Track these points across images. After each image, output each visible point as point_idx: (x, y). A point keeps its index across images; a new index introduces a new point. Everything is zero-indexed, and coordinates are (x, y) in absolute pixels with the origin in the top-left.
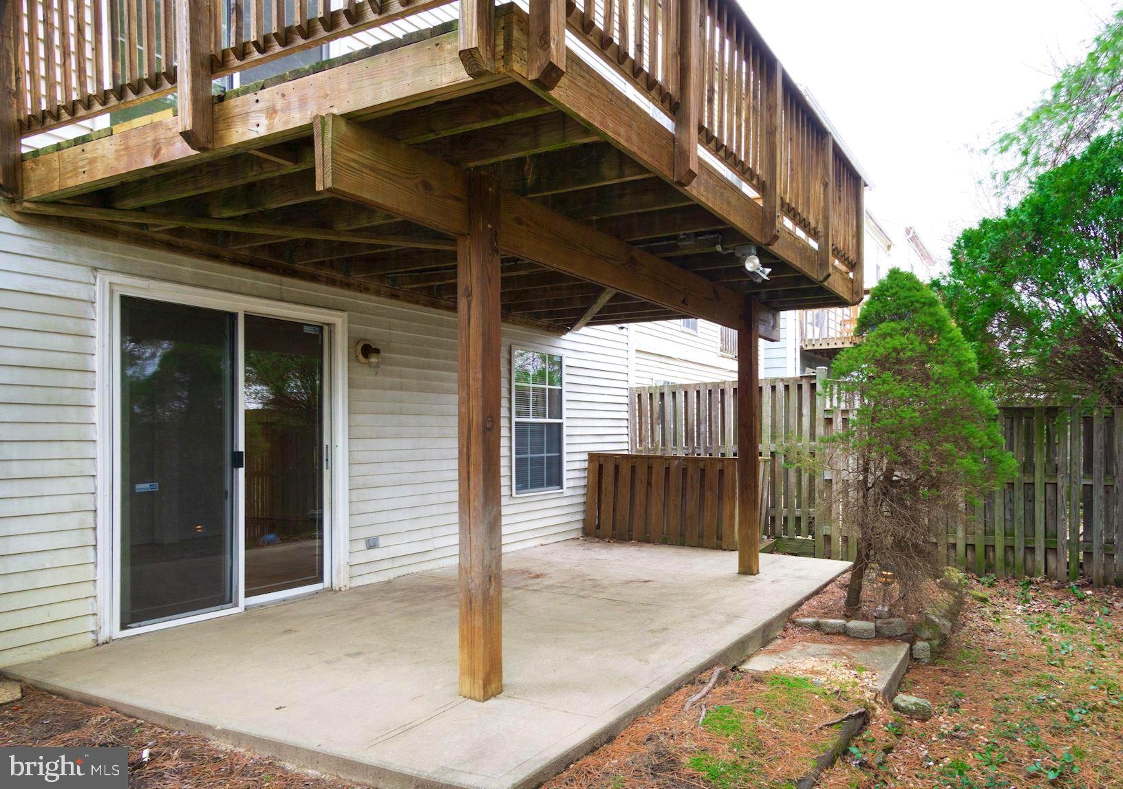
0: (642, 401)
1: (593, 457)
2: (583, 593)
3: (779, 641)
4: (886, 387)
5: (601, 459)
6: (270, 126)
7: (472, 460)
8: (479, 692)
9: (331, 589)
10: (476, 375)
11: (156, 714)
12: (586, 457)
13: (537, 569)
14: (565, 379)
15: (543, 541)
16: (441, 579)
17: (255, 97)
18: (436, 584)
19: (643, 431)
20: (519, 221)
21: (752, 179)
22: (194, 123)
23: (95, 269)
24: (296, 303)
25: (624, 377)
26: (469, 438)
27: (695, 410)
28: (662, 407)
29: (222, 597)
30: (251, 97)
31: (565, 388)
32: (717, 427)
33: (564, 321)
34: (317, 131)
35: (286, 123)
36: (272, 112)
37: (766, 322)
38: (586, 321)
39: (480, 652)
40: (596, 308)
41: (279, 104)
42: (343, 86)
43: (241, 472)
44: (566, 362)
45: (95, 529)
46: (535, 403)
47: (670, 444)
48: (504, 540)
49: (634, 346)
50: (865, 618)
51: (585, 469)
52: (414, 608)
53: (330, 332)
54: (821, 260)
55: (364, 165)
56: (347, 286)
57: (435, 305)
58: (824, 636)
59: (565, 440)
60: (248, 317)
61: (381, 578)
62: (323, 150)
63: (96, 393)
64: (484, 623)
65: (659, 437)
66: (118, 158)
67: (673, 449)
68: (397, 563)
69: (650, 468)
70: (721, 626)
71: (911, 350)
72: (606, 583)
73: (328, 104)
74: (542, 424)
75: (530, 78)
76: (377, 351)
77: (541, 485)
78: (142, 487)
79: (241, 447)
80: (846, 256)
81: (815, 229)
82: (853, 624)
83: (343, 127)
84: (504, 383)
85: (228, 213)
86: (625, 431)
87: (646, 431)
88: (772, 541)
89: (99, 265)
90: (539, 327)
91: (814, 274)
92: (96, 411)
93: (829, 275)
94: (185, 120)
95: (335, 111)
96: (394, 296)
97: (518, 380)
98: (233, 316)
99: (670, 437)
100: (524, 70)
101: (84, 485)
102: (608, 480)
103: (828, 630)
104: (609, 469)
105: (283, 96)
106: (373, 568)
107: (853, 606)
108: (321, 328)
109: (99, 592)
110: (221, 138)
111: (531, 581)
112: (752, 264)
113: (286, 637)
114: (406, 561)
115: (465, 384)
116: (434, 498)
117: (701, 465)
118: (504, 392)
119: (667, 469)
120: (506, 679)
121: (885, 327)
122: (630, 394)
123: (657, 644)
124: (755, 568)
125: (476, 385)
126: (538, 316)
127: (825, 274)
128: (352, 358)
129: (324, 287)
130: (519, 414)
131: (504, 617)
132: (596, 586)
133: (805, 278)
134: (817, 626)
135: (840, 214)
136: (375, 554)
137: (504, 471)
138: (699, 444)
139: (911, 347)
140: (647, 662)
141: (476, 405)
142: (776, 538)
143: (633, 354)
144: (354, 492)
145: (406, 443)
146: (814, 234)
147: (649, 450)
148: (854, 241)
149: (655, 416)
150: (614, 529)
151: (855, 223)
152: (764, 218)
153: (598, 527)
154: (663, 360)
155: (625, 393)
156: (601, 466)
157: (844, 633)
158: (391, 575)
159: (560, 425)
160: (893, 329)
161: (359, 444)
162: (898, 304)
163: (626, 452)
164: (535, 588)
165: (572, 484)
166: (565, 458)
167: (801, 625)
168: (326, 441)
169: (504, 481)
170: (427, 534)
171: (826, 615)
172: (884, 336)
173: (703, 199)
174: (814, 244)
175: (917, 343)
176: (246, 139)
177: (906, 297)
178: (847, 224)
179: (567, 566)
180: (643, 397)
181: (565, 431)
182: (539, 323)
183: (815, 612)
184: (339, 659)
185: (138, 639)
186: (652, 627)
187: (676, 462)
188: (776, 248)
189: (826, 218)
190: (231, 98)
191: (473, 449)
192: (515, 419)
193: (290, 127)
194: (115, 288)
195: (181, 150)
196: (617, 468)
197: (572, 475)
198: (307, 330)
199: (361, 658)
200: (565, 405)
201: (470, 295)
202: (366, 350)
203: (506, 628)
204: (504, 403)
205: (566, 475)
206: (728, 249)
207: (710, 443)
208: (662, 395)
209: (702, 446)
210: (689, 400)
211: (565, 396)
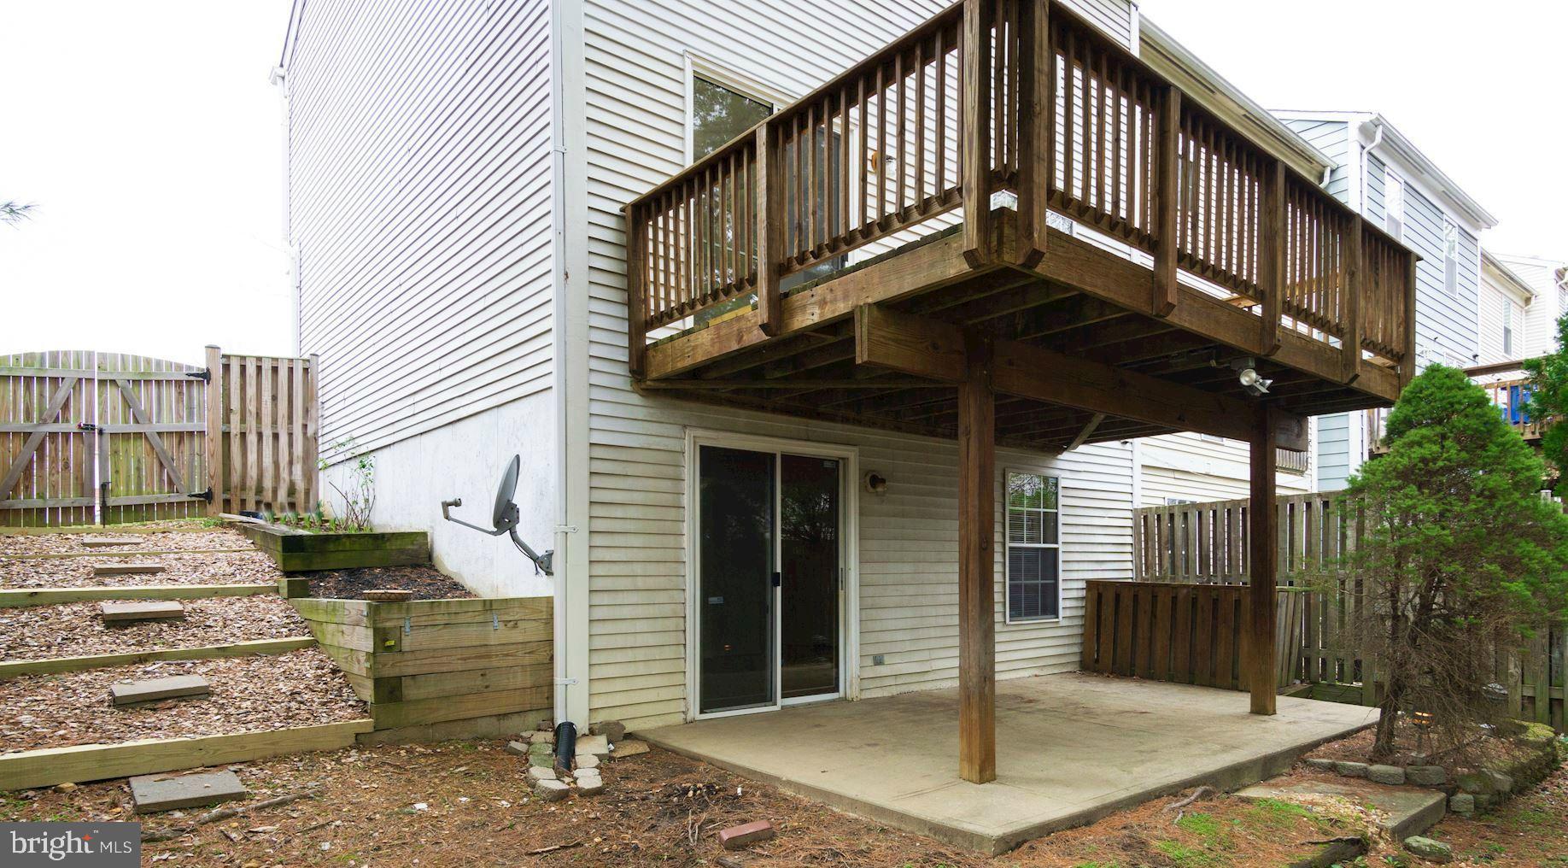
0: (1149, 524)
1: (1092, 585)
2: (1075, 717)
3: (1285, 778)
4: (1409, 502)
5: (1101, 588)
6: (821, 315)
7: (970, 576)
8: (976, 776)
9: (845, 699)
10: (974, 501)
11: (739, 767)
12: (1083, 585)
13: (1030, 695)
14: (1061, 501)
15: (1037, 672)
16: (939, 698)
17: (811, 293)
18: (935, 701)
19: (1150, 558)
20: (1011, 363)
21: (1247, 290)
22: (769, 317)
23: (685, 426)
24: (819, 442)
25: (1128, 497)
26: (968, 555)
27: (1211, 533)
28: (1172, 528)
29: (766, 697)
30: (807, 293)
31: (1061, 511)
32: (1238, 552)
33: (1060, 440)
34: (857, 317)
35: (833, 312)
36: (823, 303)
37: (1287, 430)
38: (1081, 440)
39: (976, 742)
40: (1091, 427)
41: (829, 297)
42: (876, 280)
43: (779, 589)
44: (1062, 483)
45: (685, 631)
46: (1030, 528)
47: (1181, 572)
48: (998, 648)
49: (1140, 460)
50: (1394, 764)
51: (1083, 598)
52: (917, 718)
53: (844, 464)
54: (1347, 357)
55: (890, 339)
56: (859, 423)
57: (933, 434)
58: (1339, 777)
59: (1061, 566)
60: (785, 457)
61: (886, 693)
62: (861, 331)
63: (685, 524)
64: (980, 718)
65: (1167, 564)
66: (712, 345)
67: (1184, 578)
68: (900, 681)
69: (1155, 597)
70: (1215, 753)
71: (1446, 459)
72: (1099, 711)
73: (864, 295)
74: (1037, 549)
75: (1018, 263)
76: (883, 481)
77: (1036, 614)
78: (713, 600)
79: (779, 570)
80: (1388, 348)
81: (1337, 325)
82: (1375, 768)
83: (875, 312)
84: (998, 507)
85: (778, 374)
86: (1129, 557)
87: (1154, 557)
88: (1305, 686)
89: (687, 423)
90: (1034, 447)
91: (1338, 377)
92: (685, 538)
93: (1356, 376)
94: (763, 316)
95: (870, 300)
96: (898, 429)
97: (1013, 504)
98: (773, 456)
99: (1180, 563)
100: (1011, 258)
101: (678, 596)
102: (1108, 611)
103: (1346, 772)
104: (1109, 597)
105: (831, 290)
106: (878, 683)
107: (1383, 752)
108: (837, 462)
109: (687, 682)
110: (787, 325)
111: (1023, 705)
112: (1248, 378)
113: (817, 729)
114: (908, 679)
115: (964, 512)
116: (933, 622)
117: (1214, 594)
118: (998, 516)
119: (1174, 599)
120: (998, 771)
121: (1413, 434)
122: (1135, 515)
123: (1143, 762)
124: (1270, 709)
125: (973, 510)
126: (1032, 437)
127: (1351, 376)
128: (862, 489)
129: (839, 426)
130: (1013, 539)
131: (997, 730)
132: (1088, 712)
133: (1322, 382)
134: (1333, 768)
135: (1377, 302)
136: (882, 670)
137: (997, 597)
138: (1215, 571)
139: (1445, 455)
140: (1130, 772)
141: (974, 528)
142: (1311, 683)
143: (1138, 470)
144: (864, 612)
145: (908, 568)
146: (1337, 332)
147: (1157, 578)
148: (1401, 329)
149: (1164, 540)
150: (1114, 663)
151: (1402, 307)
152: (1263, 328)
153: (1097, 661)
154: (1177, 475)
155: (1129, 514)
156: (1100, 596)
157: (1365, 776)
158: (894, 691)
159: (1056, 550)
160: (1423, 437)
161: (868, 568)
162: (1433, 407)
163: (1130, 580)
164: (1028, 710)
165: (1068, 613)
166: (1061, 585)
167: (1313, 765)
168: (841, 565)
169: (998, 608)
170: (925, 655)
171: (1346, 757)
172: (1411, 445)
173: (1186, 325)
174: (1336, 343)
175: (1453, 451)
176: (804, 325)
177: (1444, 398)
178: (1389, 311)
179: (1061, 695)
180: (1150, 519)
181: (1061, 557)
182: (1034, 444)
183: (1333, 754)
184: (861, 747)
185: (711, 722)
186: (1141, 748)
187: (1185, 591)
188: (1279, 357)
189: (1353, 312)
190: (793, 294)
191: (971, 567)
192: (1008, 544)
193: (837, 314)
194: (697, 440)
195: (757, 336)
196: (1117, 597)
197: (1068, 604)
198: (827, 465)
199: (878, 748)
200: (1061, 529)
201: (968, 433)
202: (874, 480)
203: (998, 738)
204: (998, 528)
205: (1061, 604)
206: (1223, 364)
207: (1229, 571)
208: (1172, 516)
209: (1219, 574)
210: (1204, 521)
211: (1061, 519)
